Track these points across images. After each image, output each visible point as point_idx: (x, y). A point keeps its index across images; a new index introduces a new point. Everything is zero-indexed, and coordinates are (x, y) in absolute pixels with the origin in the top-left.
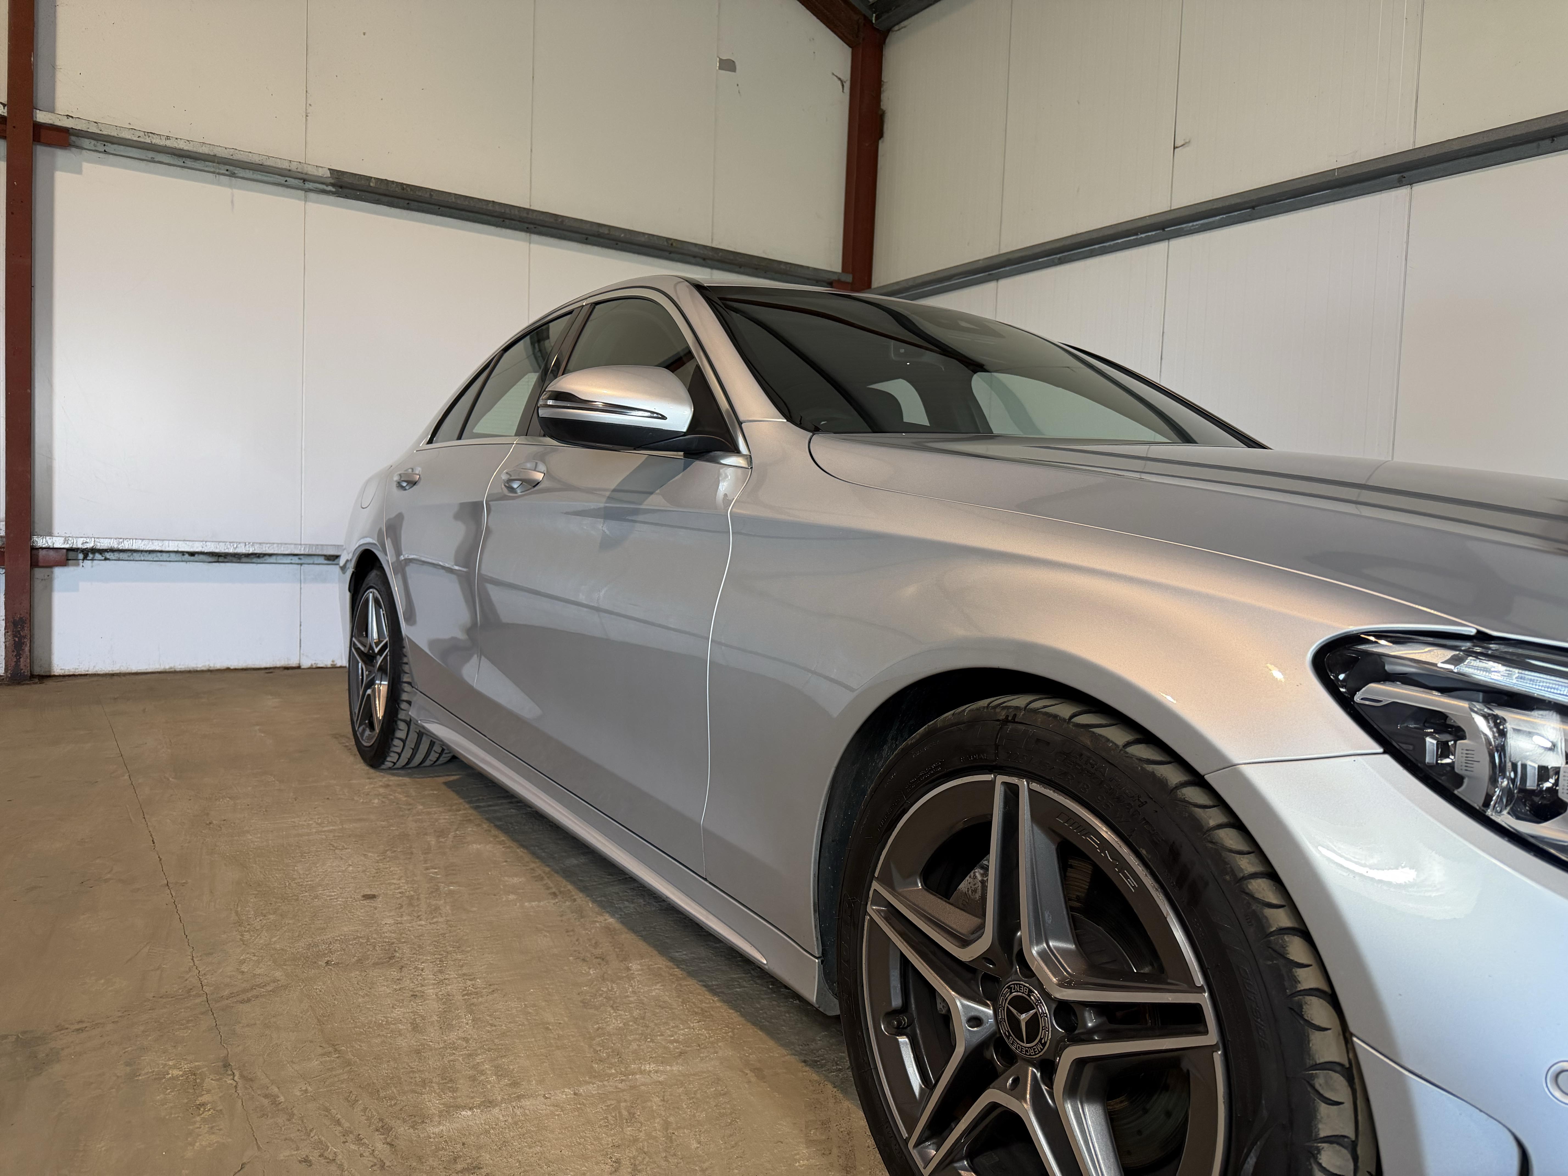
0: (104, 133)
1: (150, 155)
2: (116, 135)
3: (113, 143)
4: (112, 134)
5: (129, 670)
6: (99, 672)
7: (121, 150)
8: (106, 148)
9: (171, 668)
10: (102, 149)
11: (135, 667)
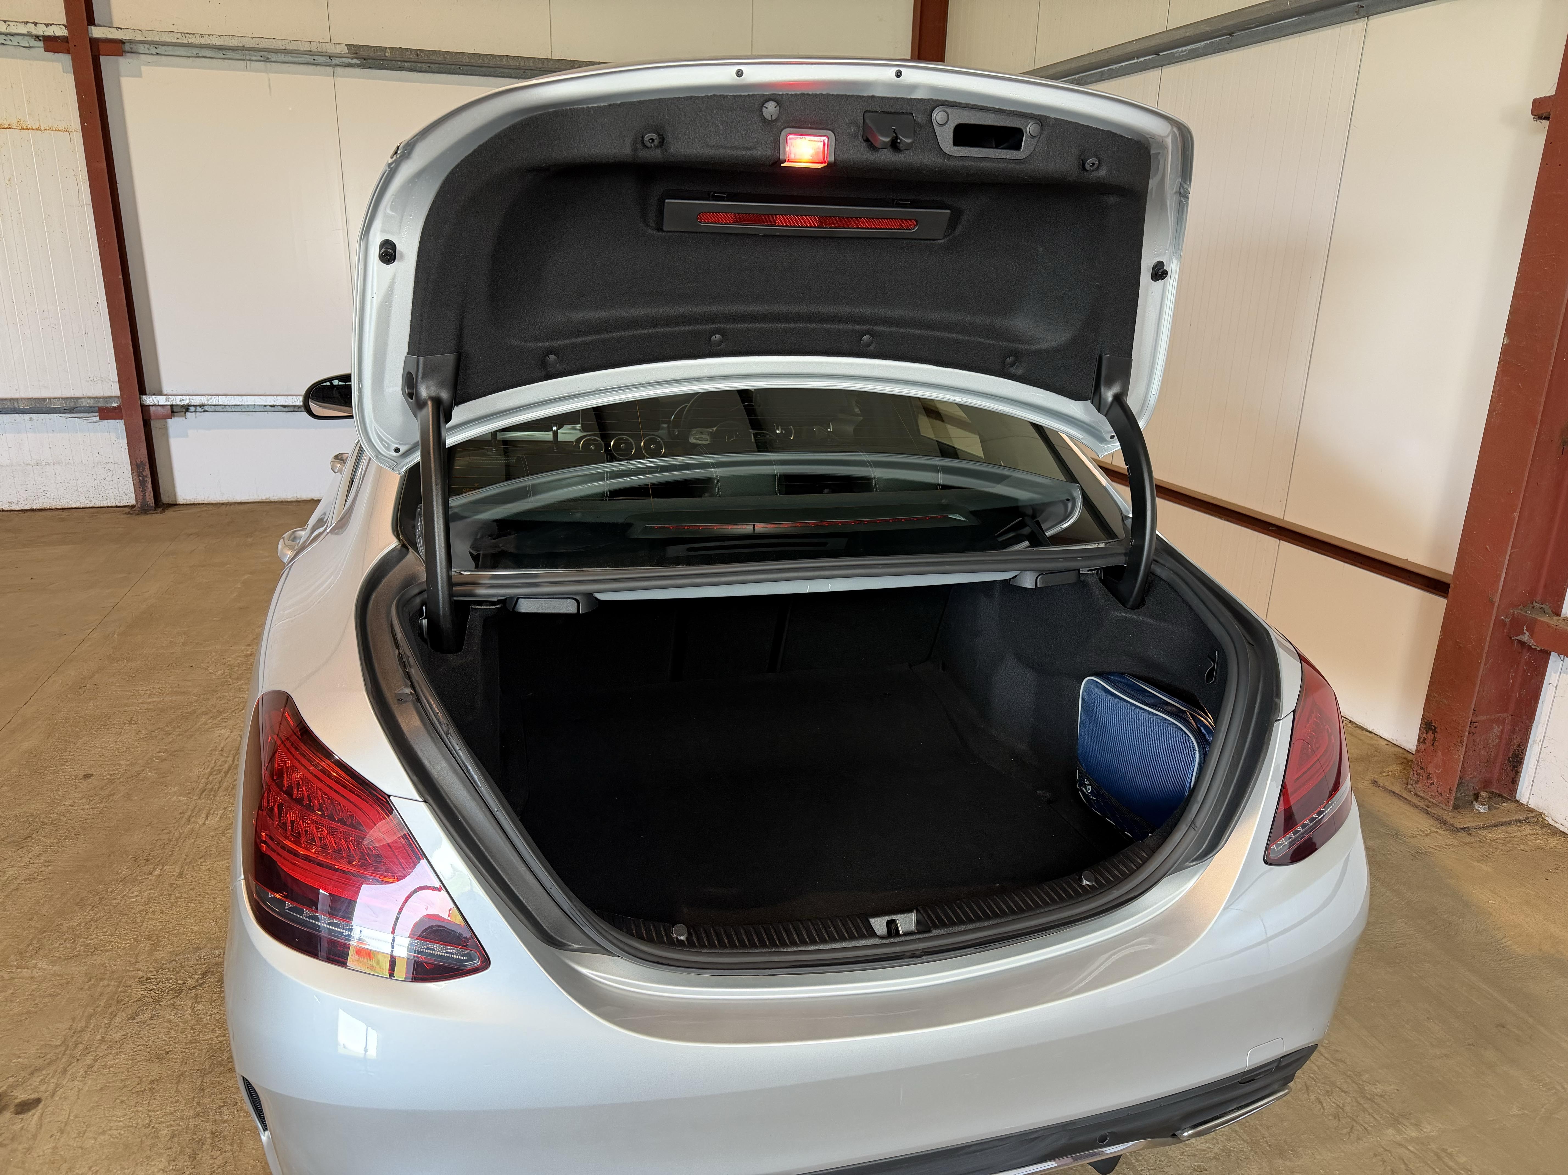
3: (162, 46)
4: (155, 39)
5: (234, 501)
6: (212, 502)
7: (169, 51)
8: (158, 51)
9: (267, 499)
10: (153, 52)
11: (239, 498)
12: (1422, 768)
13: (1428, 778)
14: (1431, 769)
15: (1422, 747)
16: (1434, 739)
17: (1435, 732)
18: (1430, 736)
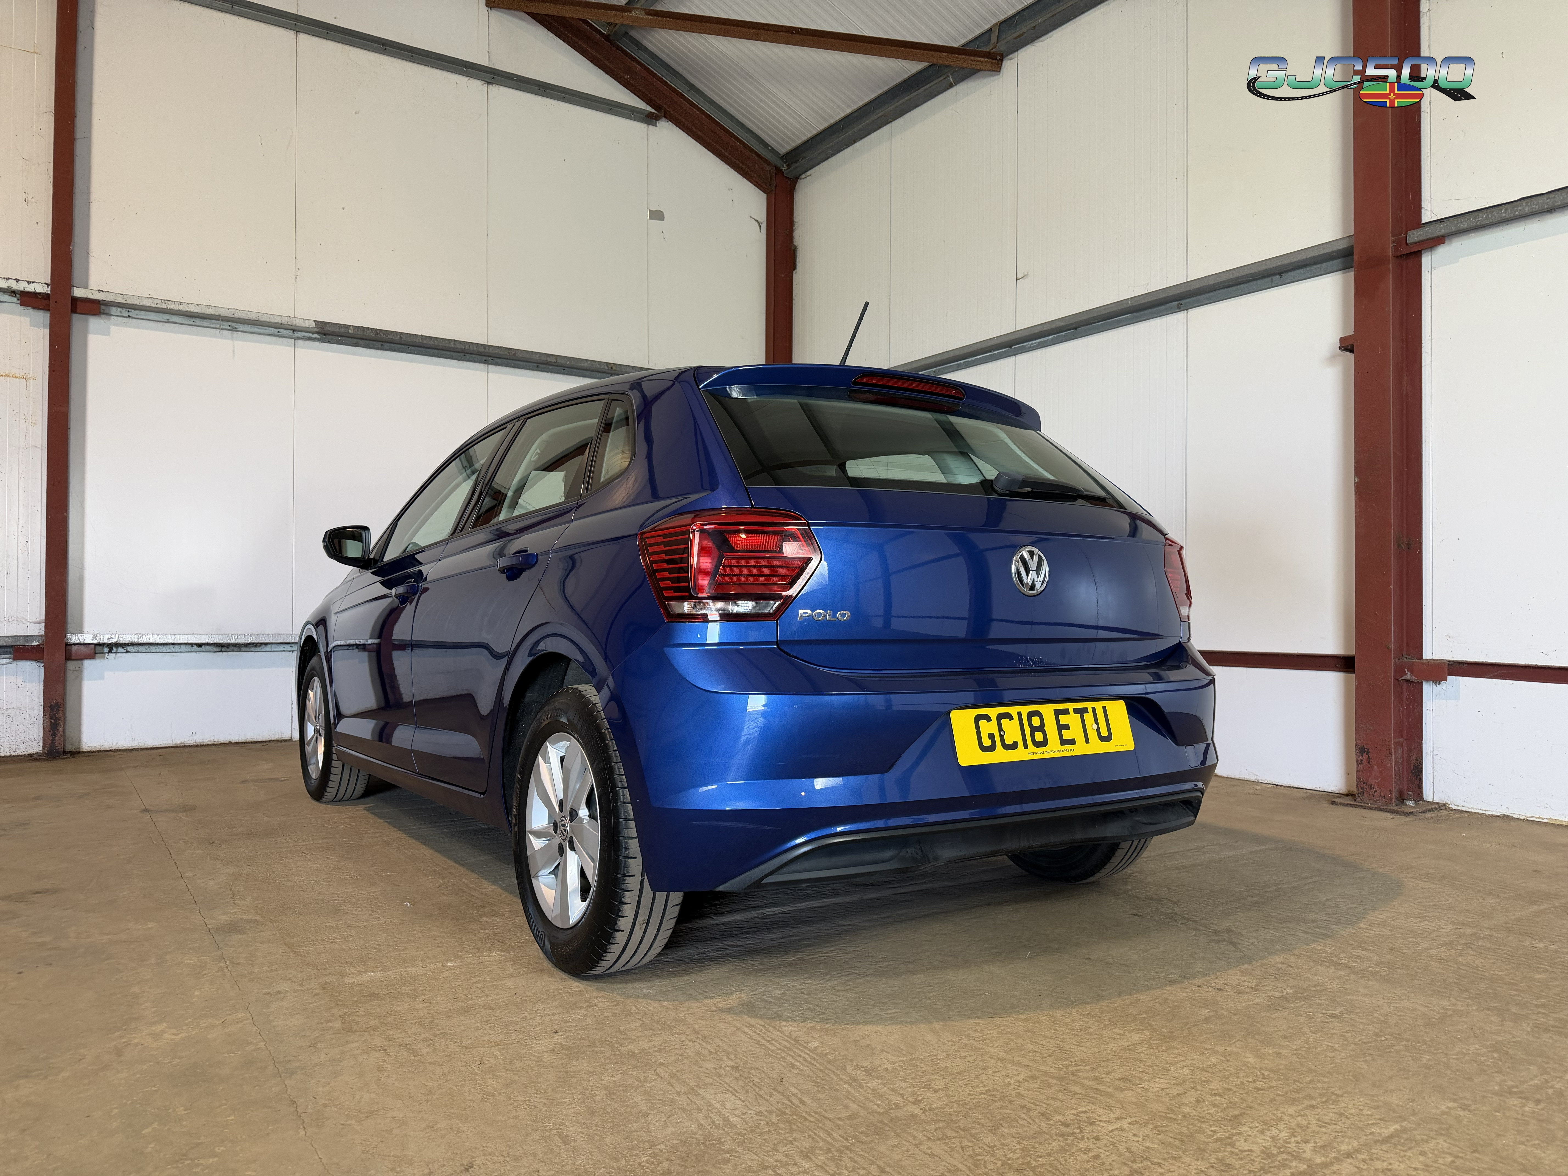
0: (129, 302)
1: (166, 317)
2: (138, 303)
3: (135, 309)
4: (135, 303)
5: (146, 746)
6: (121, 748)
7: (142, 314)
8: (130, 314)
9: (182, 743)
10: (127, 314)
11: (150, 744)
12: (1364, 783)
13: (1371, 788)
14: (1372, 781)
15: (1361, 767)
16: (1369, 758)
17: (1368, 753)
18: (1365, 757)
